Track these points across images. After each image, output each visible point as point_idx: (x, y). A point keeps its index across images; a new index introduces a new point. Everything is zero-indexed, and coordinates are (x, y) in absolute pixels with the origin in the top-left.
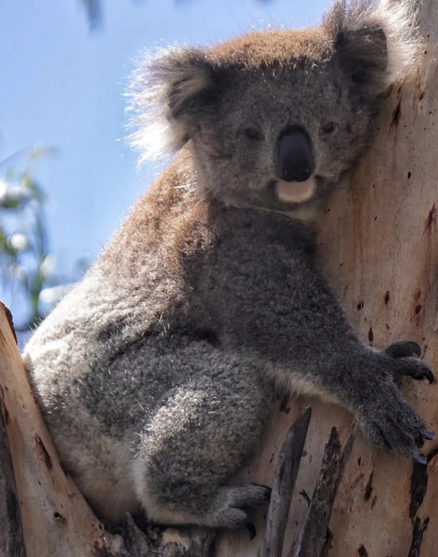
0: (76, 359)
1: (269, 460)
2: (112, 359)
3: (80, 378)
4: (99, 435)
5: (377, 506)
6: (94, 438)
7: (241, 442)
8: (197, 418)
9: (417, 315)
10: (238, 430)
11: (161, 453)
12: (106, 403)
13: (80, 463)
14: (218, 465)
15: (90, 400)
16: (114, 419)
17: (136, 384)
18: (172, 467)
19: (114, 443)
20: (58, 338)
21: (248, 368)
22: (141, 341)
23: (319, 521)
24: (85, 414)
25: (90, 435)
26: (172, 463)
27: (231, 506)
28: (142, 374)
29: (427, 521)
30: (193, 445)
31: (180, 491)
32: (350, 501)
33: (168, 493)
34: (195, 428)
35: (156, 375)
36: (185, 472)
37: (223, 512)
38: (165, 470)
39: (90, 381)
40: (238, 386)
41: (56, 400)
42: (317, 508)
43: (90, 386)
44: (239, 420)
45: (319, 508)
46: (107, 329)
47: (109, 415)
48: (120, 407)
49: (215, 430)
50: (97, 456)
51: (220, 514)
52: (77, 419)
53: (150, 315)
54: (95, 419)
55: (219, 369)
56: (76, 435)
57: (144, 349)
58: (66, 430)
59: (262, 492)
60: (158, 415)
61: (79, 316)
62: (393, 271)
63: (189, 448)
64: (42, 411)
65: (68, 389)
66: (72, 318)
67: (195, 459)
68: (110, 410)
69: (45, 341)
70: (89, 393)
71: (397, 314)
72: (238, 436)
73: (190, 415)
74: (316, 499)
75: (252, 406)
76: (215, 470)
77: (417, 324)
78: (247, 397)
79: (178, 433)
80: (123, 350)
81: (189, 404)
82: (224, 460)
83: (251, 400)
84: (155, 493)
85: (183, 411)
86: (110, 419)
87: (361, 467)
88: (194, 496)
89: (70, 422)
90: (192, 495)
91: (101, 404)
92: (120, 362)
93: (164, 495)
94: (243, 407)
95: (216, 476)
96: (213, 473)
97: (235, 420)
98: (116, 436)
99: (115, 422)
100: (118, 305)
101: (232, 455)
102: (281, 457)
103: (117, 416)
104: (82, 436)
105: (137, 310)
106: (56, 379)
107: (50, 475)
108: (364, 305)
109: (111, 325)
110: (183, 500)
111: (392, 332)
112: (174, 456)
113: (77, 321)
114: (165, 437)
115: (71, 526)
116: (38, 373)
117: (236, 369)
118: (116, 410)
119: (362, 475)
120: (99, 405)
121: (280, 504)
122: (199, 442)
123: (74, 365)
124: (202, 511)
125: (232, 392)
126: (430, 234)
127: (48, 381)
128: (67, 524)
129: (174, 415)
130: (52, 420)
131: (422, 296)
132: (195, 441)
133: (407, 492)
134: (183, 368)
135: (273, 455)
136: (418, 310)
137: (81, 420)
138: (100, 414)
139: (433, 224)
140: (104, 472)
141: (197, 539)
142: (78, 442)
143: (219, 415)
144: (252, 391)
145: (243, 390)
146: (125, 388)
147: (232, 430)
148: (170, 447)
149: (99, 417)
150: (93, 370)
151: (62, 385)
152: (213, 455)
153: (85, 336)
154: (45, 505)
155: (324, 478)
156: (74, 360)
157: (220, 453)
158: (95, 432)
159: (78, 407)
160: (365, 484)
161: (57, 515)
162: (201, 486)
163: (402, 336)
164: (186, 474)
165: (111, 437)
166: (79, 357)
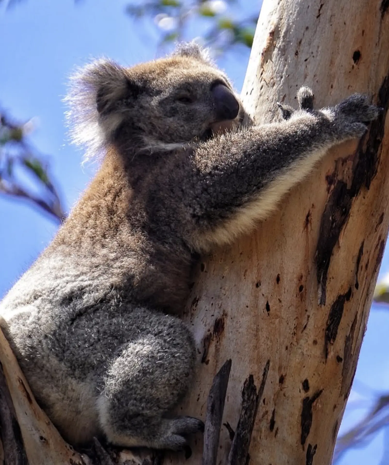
0: (45, 319)
1: (197, 399)
2: (73, 320)
3: (49, 333)
4: (66, 377)
5: (278, 435)
6: (62, 379)
7: (179, 385)
8: (148, 366)
9: (301, 293)
10: (177, 375)
11: (121, 392)
12: (71, 353)
13: (51, 398)
14: (163, 402)
15: (59, 351)
16: (78, 365)
17: (94, 339)
18: (130, 402)
19: (78, 383)
20: (28, 303)
21: (180, 329)
22: (97, 306)
23: (244, 445)
24: (54, 361)
25: (59, 377)
26: (130, 400)
27: (173, 433)
28: (98, 332)
29: (316, 447)
30: (145, 386)
31: (136, 421)
32: (259, 431)
33: (127, 422)
34: (146, 373)
35: (110, 333)
36: (140, 406)
37: (168, 437)
38: (124, 405)
39: (57, 336)
40: (175, 342)
41: (31, 350)
42: (241, 435)
43: (57, 340)
44: (178, 369)
45: (243, 436)
46: (69, 296)
47: (74, 362)
48: (82, 357)
49: (161, 376)
50: (64, 394)
51: (165, 439)
52: (48, 365)
53: (105, 286)
54: (63, 364)
55: (159, 329)
56: (47, 377)
57: (99, 313)
58: (39, 373)
59: (196, 423)
60: (116, 363)
61: (45, 286)
62: (282, 259)
63: (142, 389)
64: (19, 359)
65: (40, 342)
66: (39, 288)
67: (146, 397)
68: (74, 358)
69: (16, 305)
70: (57, 345)
71: (286, 291)
72: (177, 380)
73: (142, 364)
74: (240, 429)
75: (186, 358)
76: (161, 405)
77: (301, 300)
78: (181, 351)
79: (134, 377)
80: (82, 312)
81: (141, 356)
82: (167, 398)
83: (185, 353)
84: (116, 422)
85: (136, 360)
86: (74, 365)
87: (266, 406)
88: (146, 425)
89: (42, 367)
90: (144, 424)
91: (67, 353)
92: (79, 322)
93: (123, 424)
94: (180, 358)
95: (162, 410)
96: (160, 408)
97: (175, 368)
98: (79, 378)
99: (79, 367)
100: (80, 278)
101: (173, 394)
102: (212, 397)
103: (80, 363)
104: (52, 377)
105: (96, 282)
106: (30, 334)
107: (32, 408)
108: (262, 284)
109: (72, 292)
110: (138, 428)
111: (283, 305)
112: (132, 394)
113: (44, 290)
114: (124, 379)
115: (52, 446)
116: (13, 330)
117: (172, 330)
118: (80, 359)
119: (267, 412)
120: (65, 355)
121: (214, 432)
122: (150, 384)
123: (45, 324)
124: (151, 436)
125: (171, 347)
126: (307, 232)
127: (23, 336)
128: (49, 445)
129: (129, 363)
130: (27, 365)
131: (304, 278)
132: (147, 383)
133: (299, 425)
134: (131, 328)
135: (199, 395)
136: (301, 288)
137: (52, 366)
138: (67, 361)
139: (309, 225)
140: (69, 405)
141: (148, 458)
142: (48, 382)
143: (164, 364)
144: (185, 346)
145: (179, 346)
146: (85, 342)
147: (173, 376)
148: (128, 387)
149: (66, 363)
150: (59, 327)
151: (35, 339)
152: (160, 394)
153: (51, 302)
154: (32, 430)
155: (246, 413)
156: (43, 320)
157: (165, 393)
158: (62, 375)
159: (49, 356)
160: (270, 418)
161: (41, 438)
162: (151, 417)
163: (290, 308)
164: (140, 408)
165: (76, 379)
166: (47, 318)
